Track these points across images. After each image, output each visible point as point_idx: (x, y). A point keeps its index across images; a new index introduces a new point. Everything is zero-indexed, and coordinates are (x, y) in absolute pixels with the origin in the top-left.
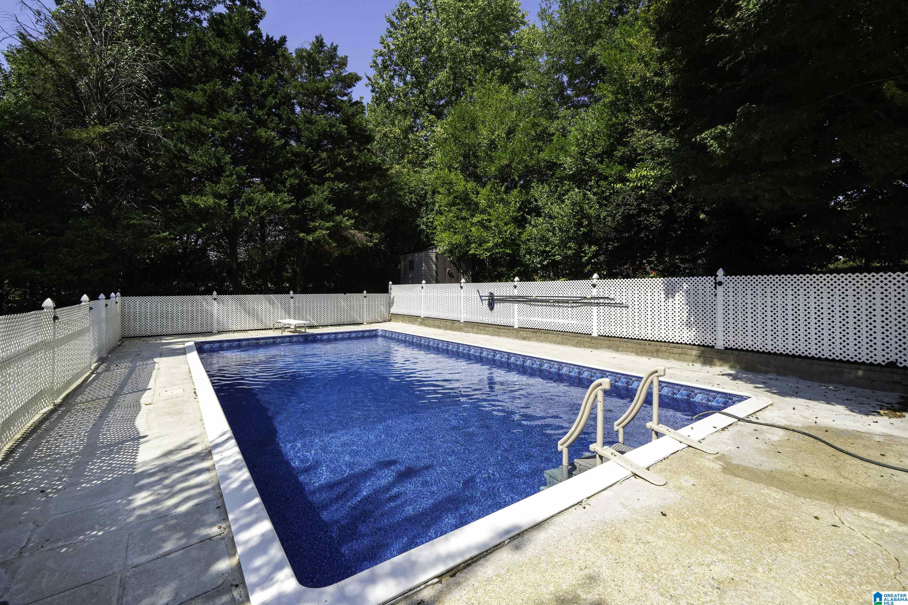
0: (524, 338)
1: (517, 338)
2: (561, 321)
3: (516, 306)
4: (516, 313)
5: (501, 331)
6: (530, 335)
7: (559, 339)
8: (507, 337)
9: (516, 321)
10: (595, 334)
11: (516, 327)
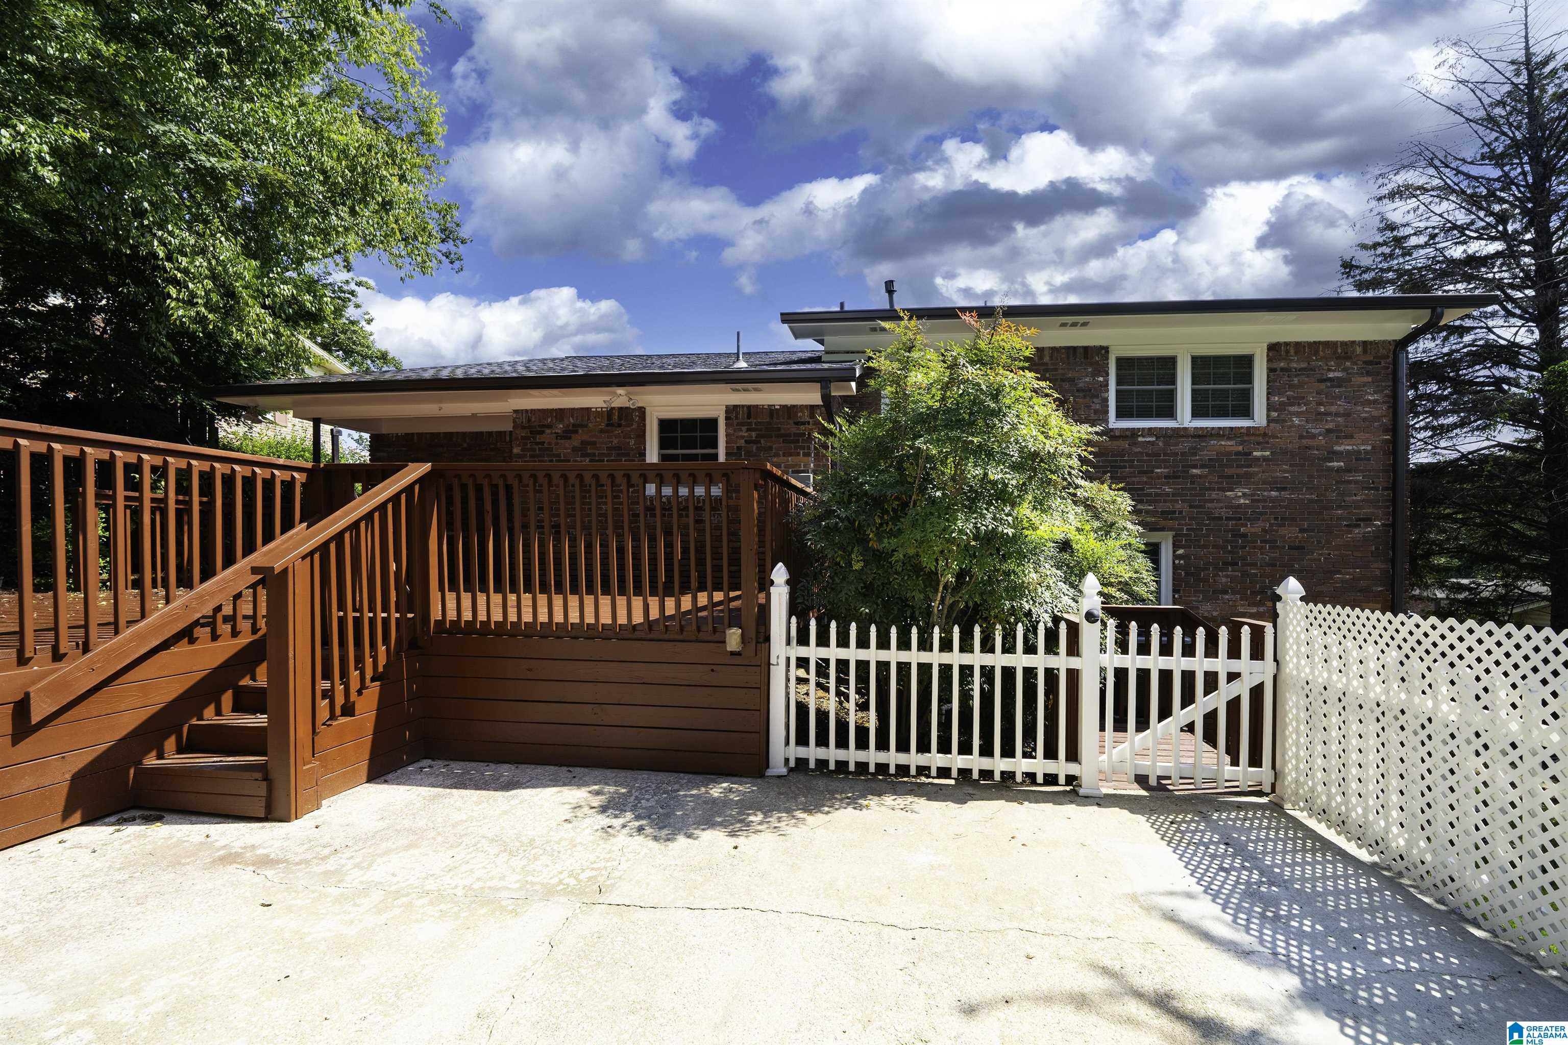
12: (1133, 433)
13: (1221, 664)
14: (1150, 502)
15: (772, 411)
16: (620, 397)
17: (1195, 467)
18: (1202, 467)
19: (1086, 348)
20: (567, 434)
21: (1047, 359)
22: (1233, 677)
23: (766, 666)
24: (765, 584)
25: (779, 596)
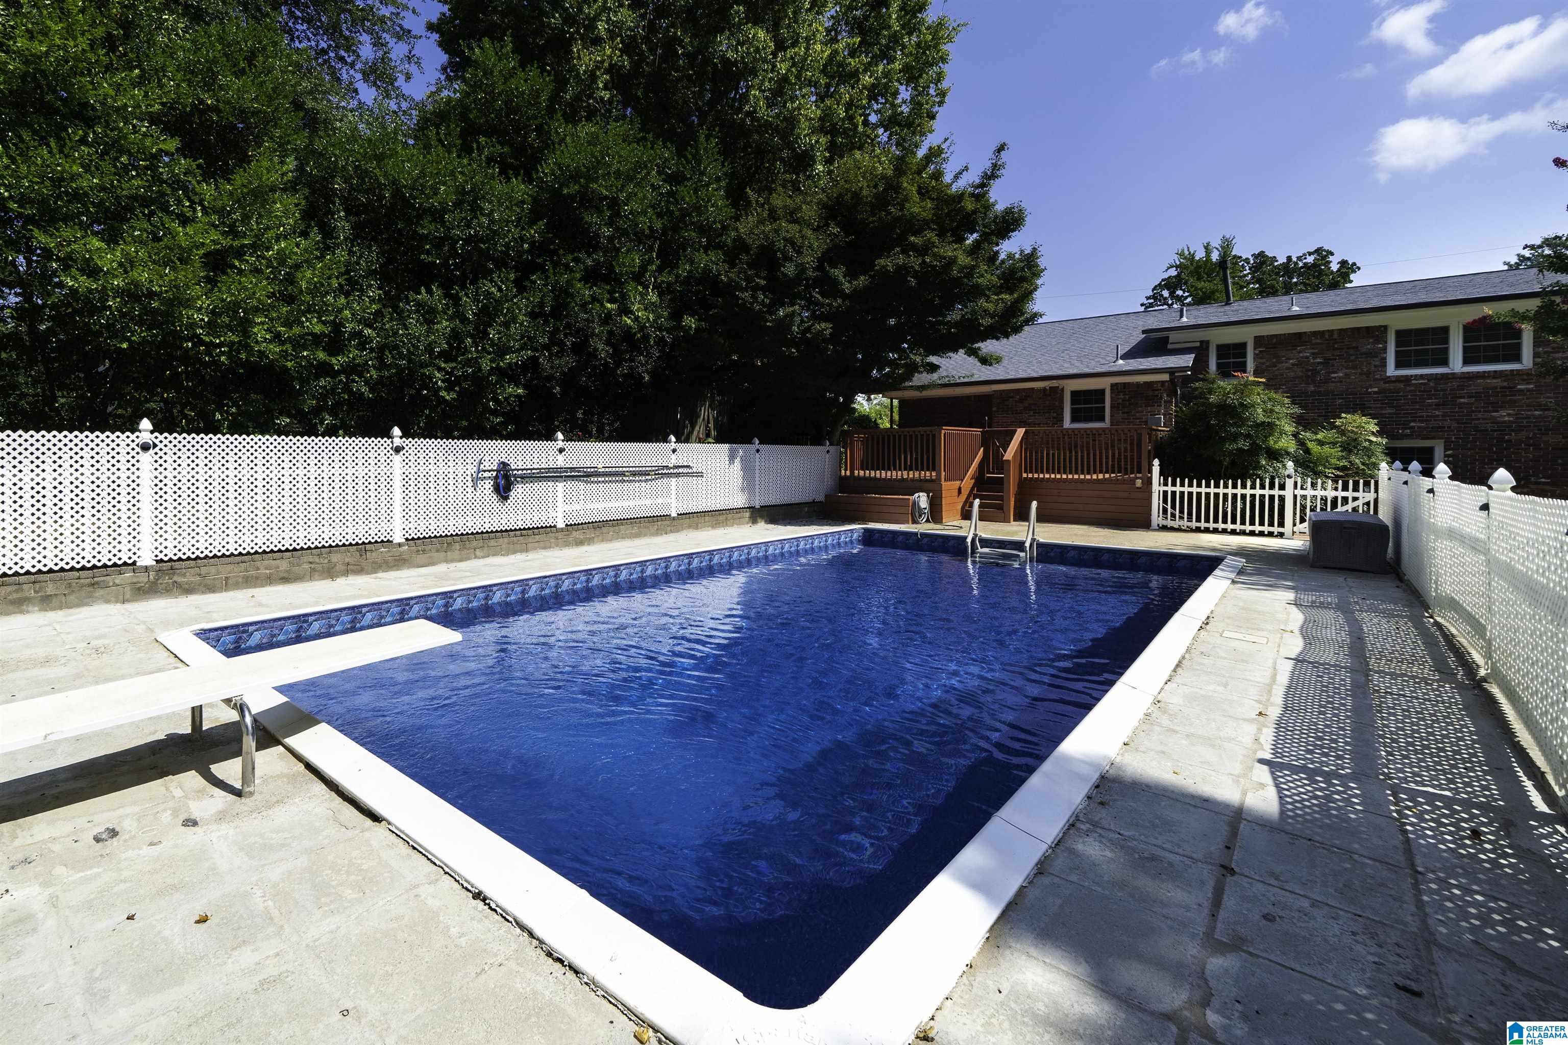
0: (580, 543)
1: (567, 545)
2: (632, 503)
3: (560, 486)
4: (560, 499)
5: (530, 539)
6: (590, 534)
7: (635, 530)
8: (545, 548)
9: (560, 515)
10: (674, 514)
11: (561, 525)
12: (1407, 379)
13: (1350, 494)
14: (1422, 421)
15: (1138, 385)
16: (1054, 383)
17: (1463, 397)
18: (1469, 397)
19: (1367, 328)
20: (1021, 401)
21: (1335, 336)
22: (1355, 499)
23: (1151, 493)
24: (1150, 466)
25: (1156, 469)
